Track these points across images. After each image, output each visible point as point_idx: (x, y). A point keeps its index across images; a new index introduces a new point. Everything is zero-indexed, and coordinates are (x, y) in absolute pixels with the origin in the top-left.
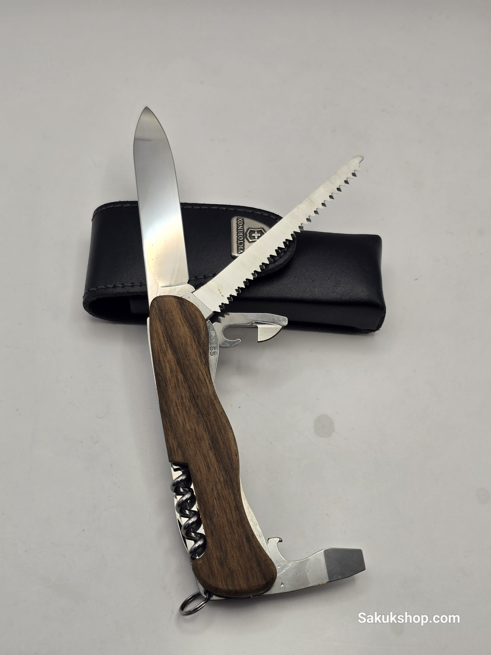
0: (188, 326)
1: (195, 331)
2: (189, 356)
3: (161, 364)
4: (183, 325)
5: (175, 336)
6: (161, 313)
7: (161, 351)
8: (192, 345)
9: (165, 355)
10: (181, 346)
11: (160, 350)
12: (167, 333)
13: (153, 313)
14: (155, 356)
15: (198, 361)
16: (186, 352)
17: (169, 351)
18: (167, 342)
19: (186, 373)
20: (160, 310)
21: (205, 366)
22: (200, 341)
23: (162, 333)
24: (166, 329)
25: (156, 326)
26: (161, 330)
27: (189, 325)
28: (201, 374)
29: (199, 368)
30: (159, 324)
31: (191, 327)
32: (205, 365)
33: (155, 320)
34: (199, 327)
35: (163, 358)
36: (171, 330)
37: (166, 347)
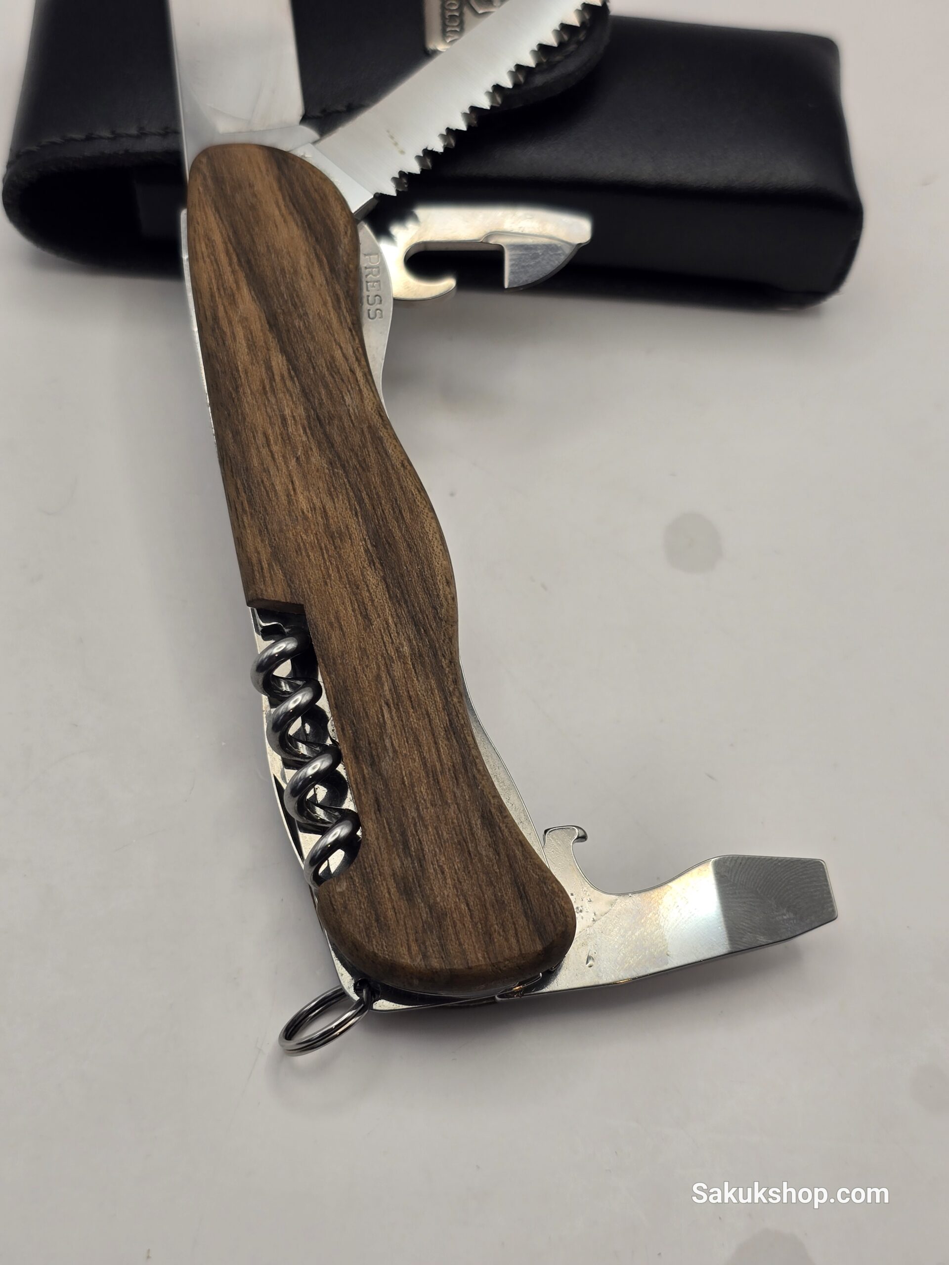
0: (300, 223)
1: (321, 236)
2: (303, 306)
3: (220, 328)
4: (285, 221)
5: (262, 251)
6: (222, 189)
7: (219, 293)
8: (312, 276)
9: (233, 302)
10: (280, 279)
11: (218, 289)
12: (239, 242)
13: (199, 189)
14: (204, 307)
15: (332, 319)
16: (295, 296)
17: (245, 290)
18: (237, 268)
19: (294, 351)
20: (218, 181)
21: (352, 335)
22: (337, 266)
23: (225, 243)
24: (235, 232)
25: (205, 224)
26: (219, 234)
27: (305, 221)
28: (341, 355)
29: (332, 339)
30: (215, 218)
31: (309, 226)
32: (350, 330)
33: (204, 207)
34: (334, 227)
35: (226, 312)
36: (252, 236)
37: (237, 282)
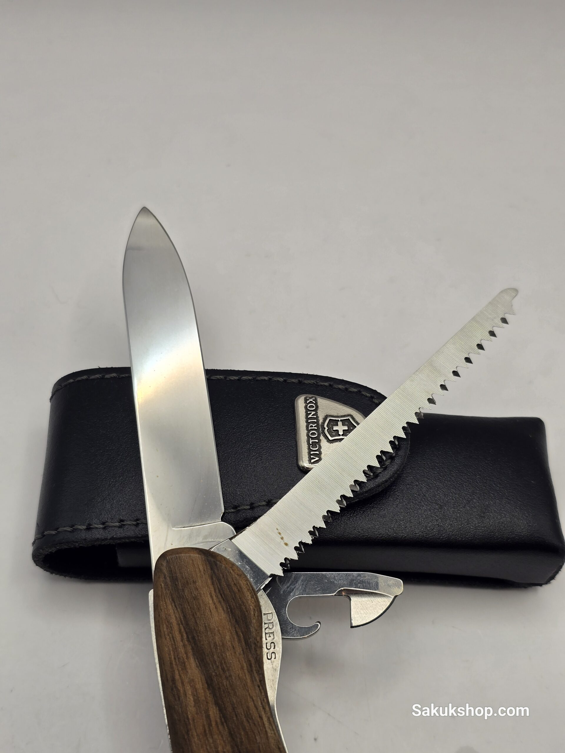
0: (225, 609)
1: (239, 617)
2: (228, 670)
3: (176, 687)
4: (216, 608)
5: (202, 630)
6: (176, 585)
7: (175, 661)
8: (233, 647)
9: (184, 668)
10: (214, 650)
11: (175, 658)
12: (187, 624)
13: (161, 585)
14: (165, 670)
15: (246, 679)
16: (223, 662)
17: (192, 660)
18: (186, 643)
19: (224, 704)
20: (174, 579)
21: (260, 690)
22: (249, 639)
23: (179, 625)
24: (185, 617)
25: (166, 610)
26: (174, 618)
27: (228, 607)
28: (253, 705)
29: (247, 694)
30: (172, 607)
31: (231, 611)
32: (259, 687)
33: (164, 598)
34: (247, 611)
35: (180, 676)
36: (195, 619)
37: (186, 653)
